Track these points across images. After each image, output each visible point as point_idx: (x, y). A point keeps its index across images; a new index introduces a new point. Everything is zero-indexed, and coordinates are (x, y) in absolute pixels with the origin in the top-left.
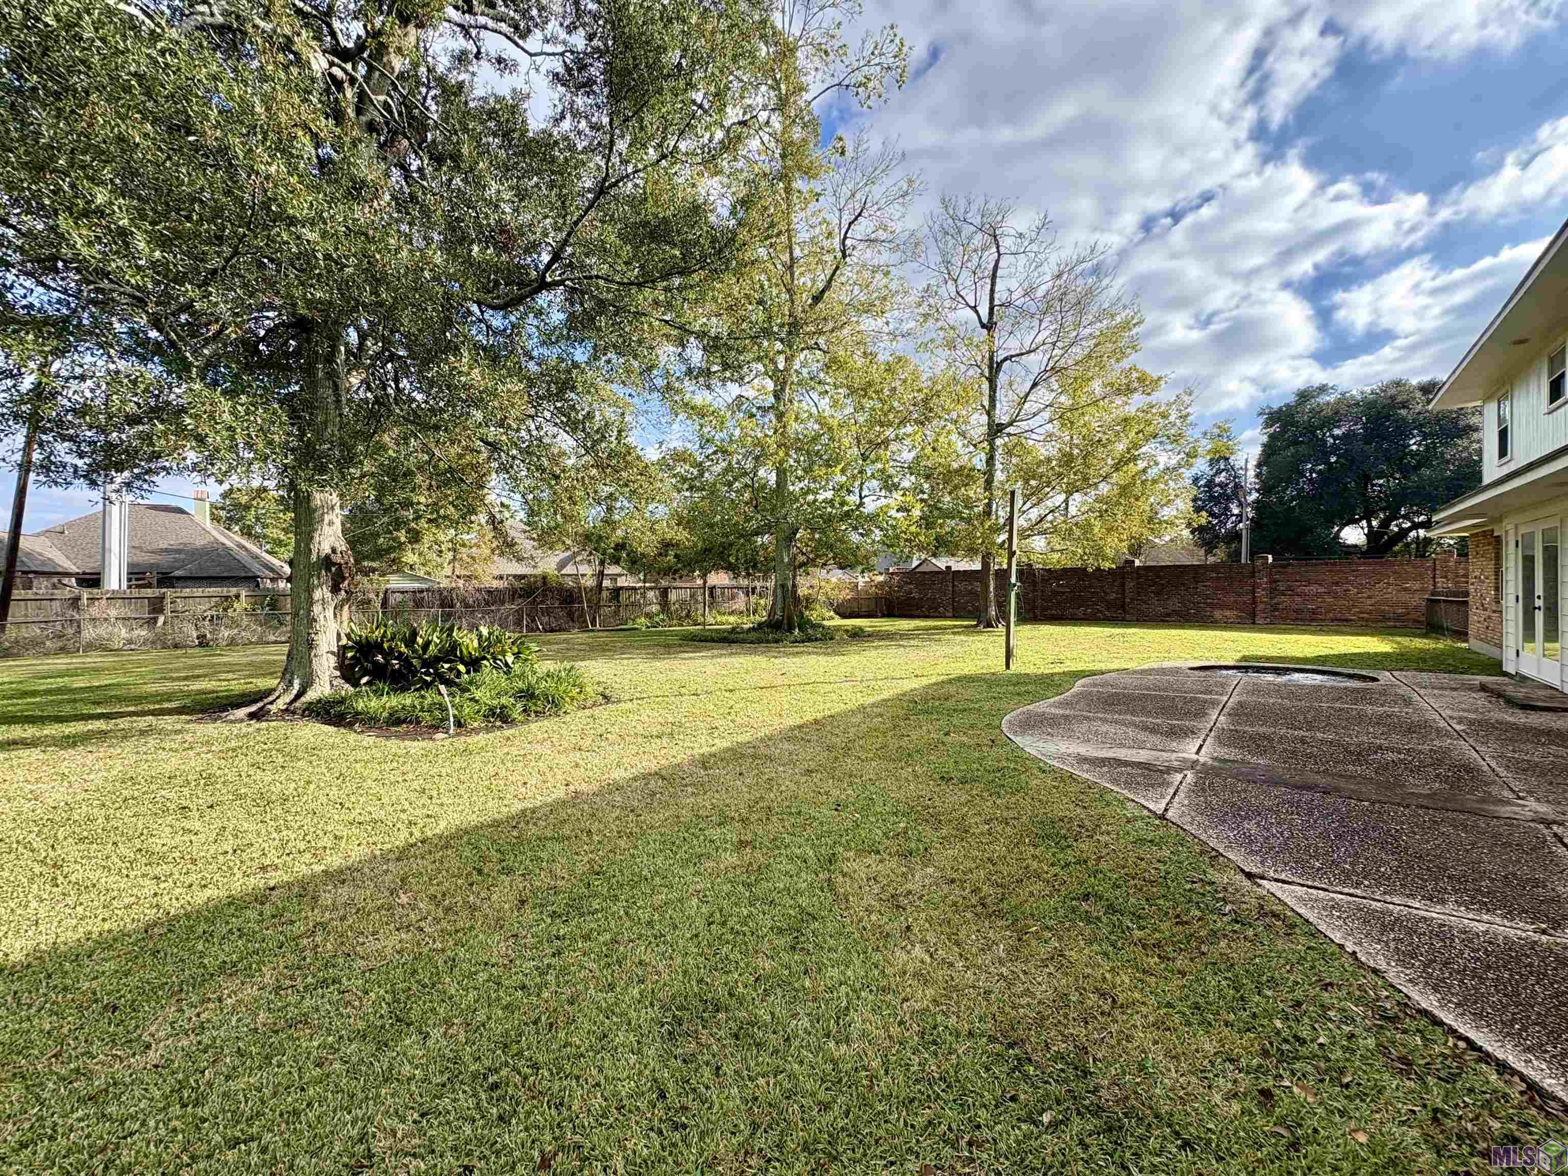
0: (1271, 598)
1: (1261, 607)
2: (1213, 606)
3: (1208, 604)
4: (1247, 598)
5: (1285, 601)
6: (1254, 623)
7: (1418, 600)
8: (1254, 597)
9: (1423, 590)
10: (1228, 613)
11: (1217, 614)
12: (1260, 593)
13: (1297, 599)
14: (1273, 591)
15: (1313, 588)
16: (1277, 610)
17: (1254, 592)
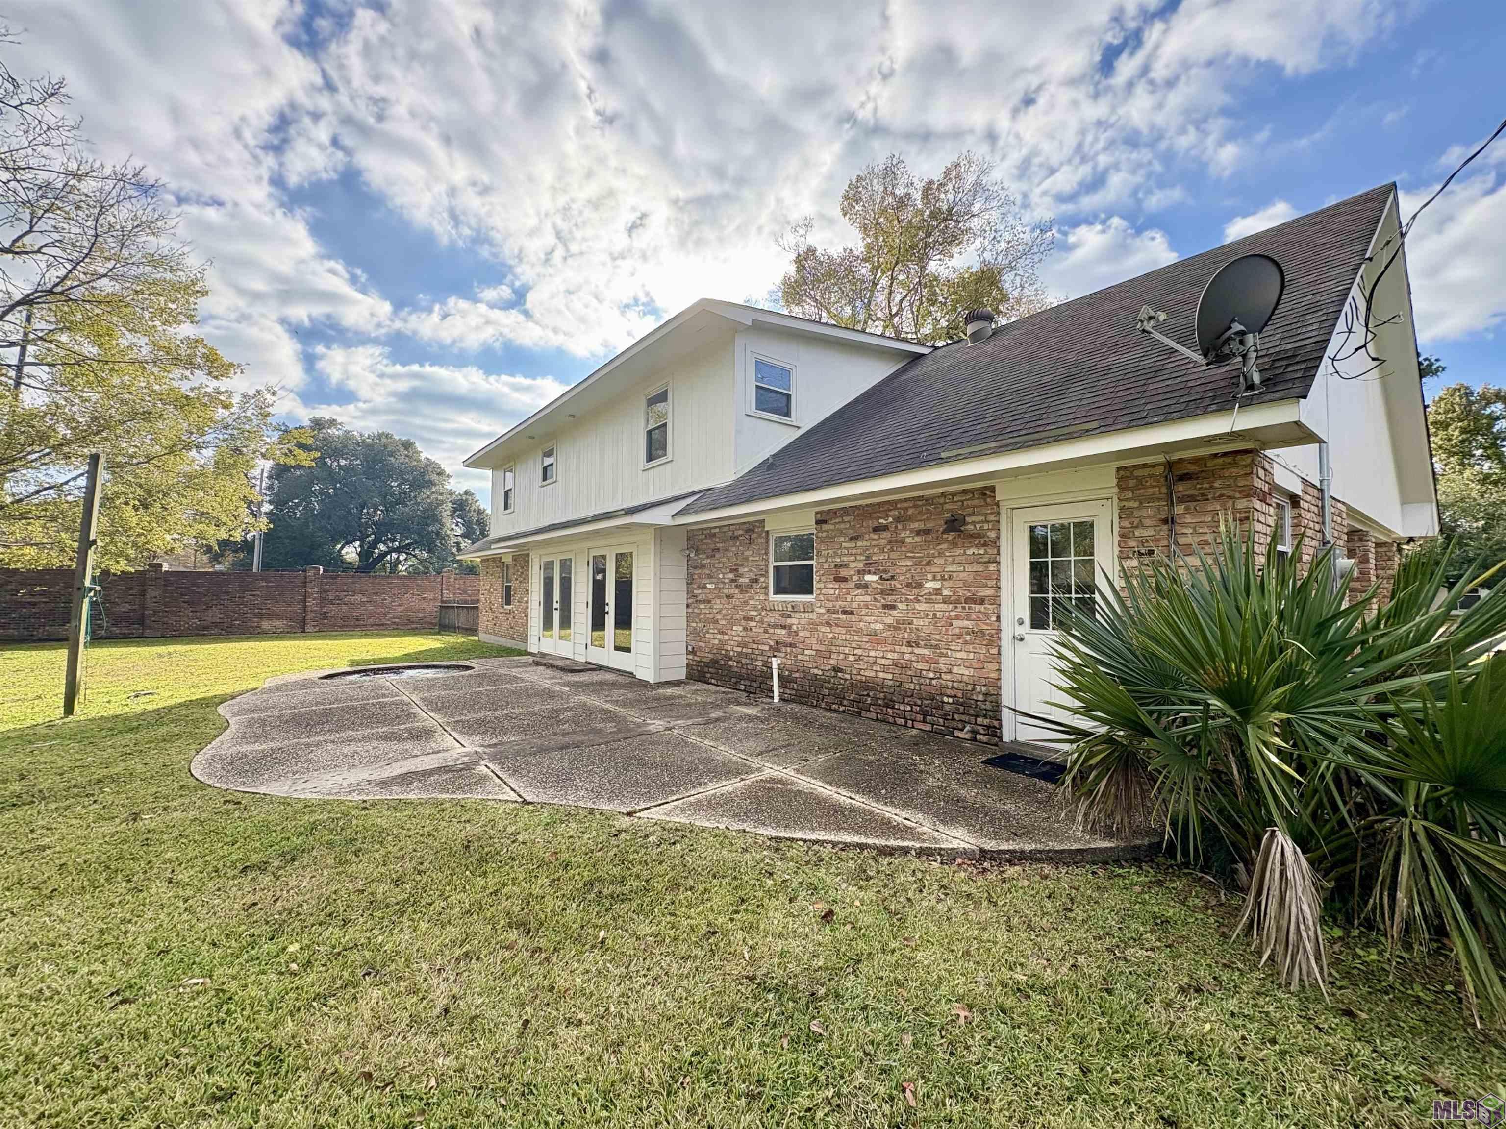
0: (322, 607)
1: (311, 615)
2: (261, 616)
3: (255, 615)
4: (298, 608)
5: (333, 609)
6: (304, 632)
7: (431, 607)
8: (305, 606)
9: (435, 599)
10: (278, 623)
11: (266, 625)
12: (310, 602)
13: (344, 607)
14: (323, 600)
15: (358, 598)
16: (326, 618)
17: (304, 601)
